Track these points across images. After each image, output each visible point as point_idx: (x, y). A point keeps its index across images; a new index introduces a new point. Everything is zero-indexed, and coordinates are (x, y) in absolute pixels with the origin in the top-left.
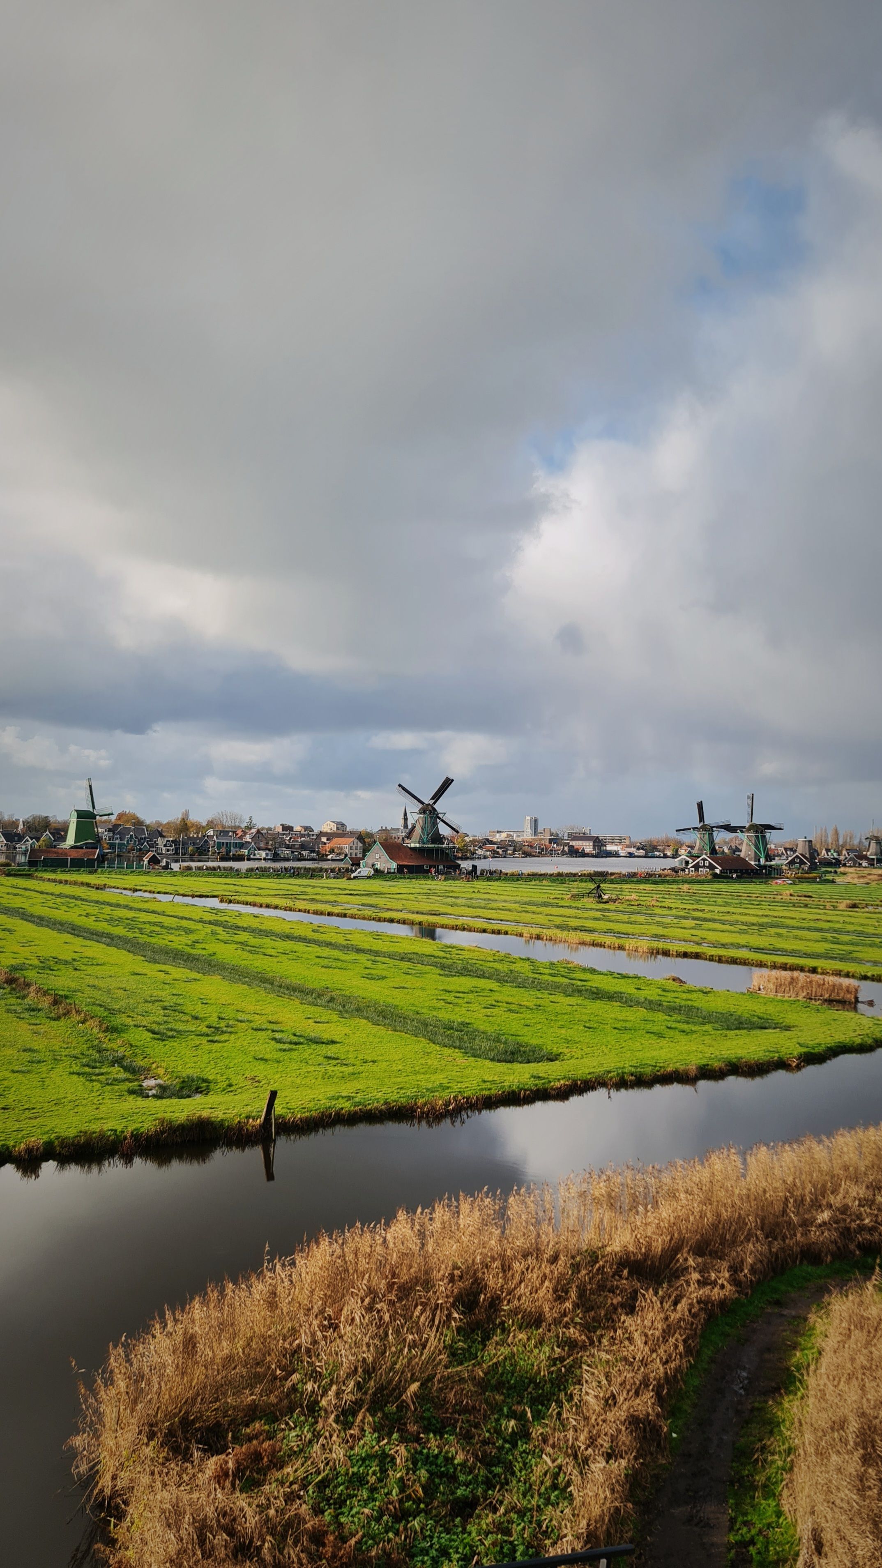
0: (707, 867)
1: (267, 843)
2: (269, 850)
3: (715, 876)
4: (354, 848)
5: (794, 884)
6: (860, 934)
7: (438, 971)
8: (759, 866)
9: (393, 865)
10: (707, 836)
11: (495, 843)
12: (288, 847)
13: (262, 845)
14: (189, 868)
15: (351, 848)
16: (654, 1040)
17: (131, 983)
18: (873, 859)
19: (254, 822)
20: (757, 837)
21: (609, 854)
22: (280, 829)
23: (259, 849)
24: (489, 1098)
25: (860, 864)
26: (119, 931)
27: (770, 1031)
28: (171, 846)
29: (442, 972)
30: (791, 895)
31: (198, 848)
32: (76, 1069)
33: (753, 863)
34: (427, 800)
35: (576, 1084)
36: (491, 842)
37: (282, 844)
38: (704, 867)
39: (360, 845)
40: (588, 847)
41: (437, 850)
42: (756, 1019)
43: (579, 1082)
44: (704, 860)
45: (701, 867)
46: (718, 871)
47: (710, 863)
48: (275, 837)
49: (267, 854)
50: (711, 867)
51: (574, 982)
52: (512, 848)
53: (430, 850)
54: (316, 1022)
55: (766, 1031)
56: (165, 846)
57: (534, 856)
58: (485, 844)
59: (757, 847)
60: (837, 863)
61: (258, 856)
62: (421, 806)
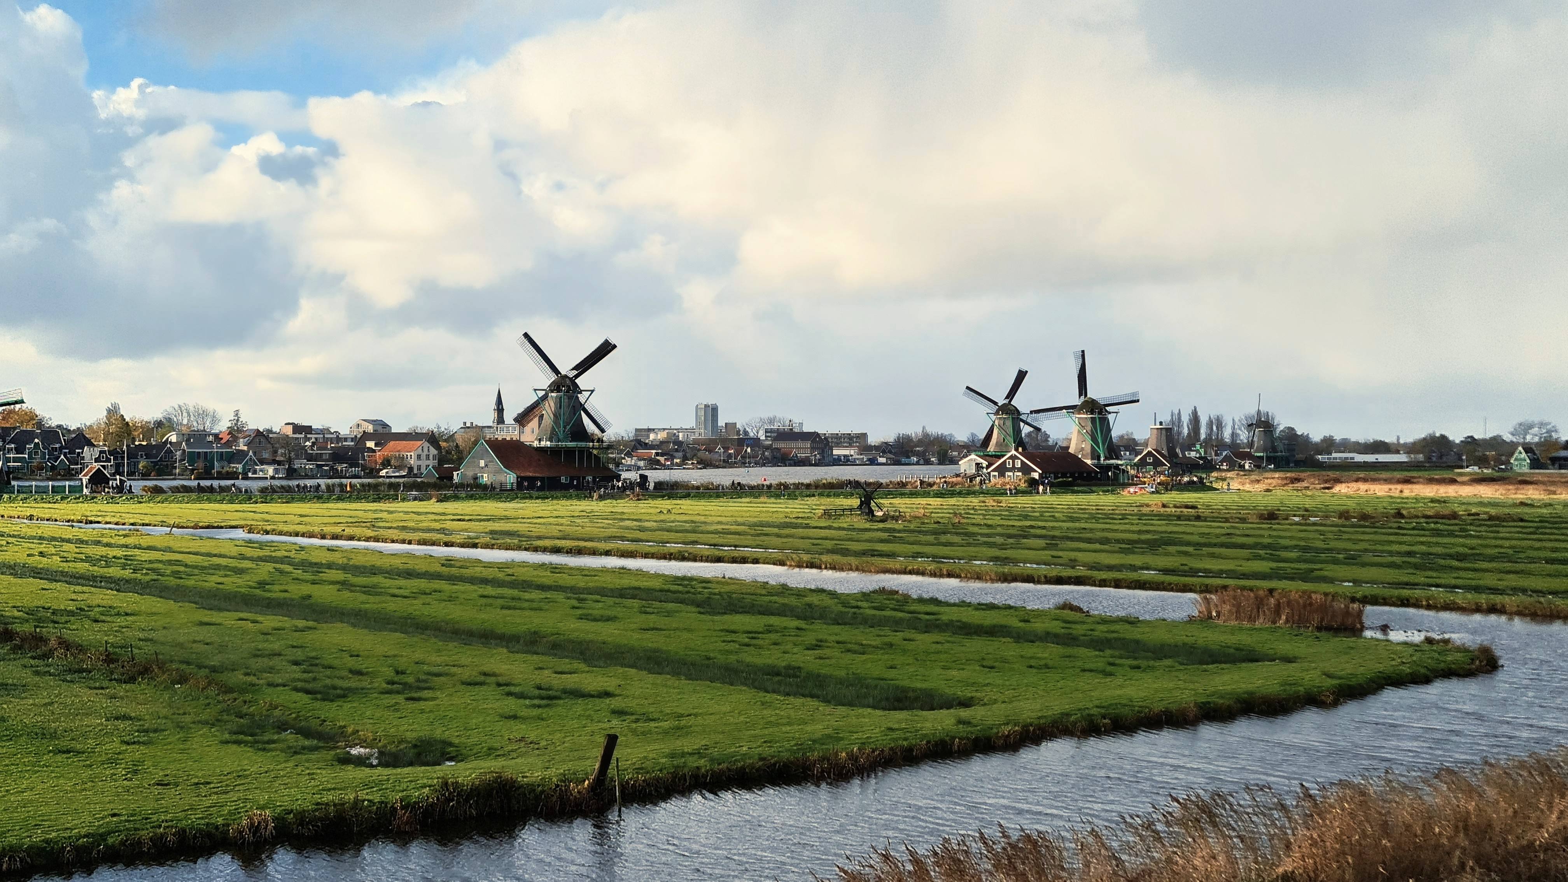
0: (1019, 470)
1: (275, 452)
2: (279, 463)
3: (1033, 483)
4: (424, 457)
5: (1157, 492)
6: (1305, 549)
7: (694, 609)
8: (1098, 466)
9: (510, 478)
10: (1009, 423)
11: (652, 447)
12: (310, 458)
13: (266, 455)
14: (158, 490)
15: (419, 457)
16: (1097, 680)
17: (204, 634)
18: (1261, 458)
19: (243, 419)
20: (1093, 420)
21: (838, 462)
22: (289, 431)
23: (262, 462)
24: (910, 750)
25: (1242, 467)
26: (114, 572)
27: (1267, 663)
28: (109, 460)
29: (702, 610)
30: (1164, 506)
31: (156, 463)
32: (227, 736)
33: (1089, 462)
34: (566, 368)
35: (1028, 731)
36: (646, 446)
37: (301, 452)
38: (1013, 469)
39: (434, 451)
40: (801, 450)
41: (581, 451)
42: (1232, 651)
43: (1031, 729)
44: (1013, 458)
45: (1010, 470)
46: (1036, 476)
47: (1022, 462)
48: (285, 440)
49: (276, 471)
50: (1025, 469)
51: (920, 616)
52: (680, 454)
53: (570, 452)
54: (556, 673)
55: (1257, 664)
56: (97, 460)
57: (717, 467)
58: (635, 448)
59: (1094, 439)
60: (1209, 466)
61: (261, 475)
62: (553, 377)
